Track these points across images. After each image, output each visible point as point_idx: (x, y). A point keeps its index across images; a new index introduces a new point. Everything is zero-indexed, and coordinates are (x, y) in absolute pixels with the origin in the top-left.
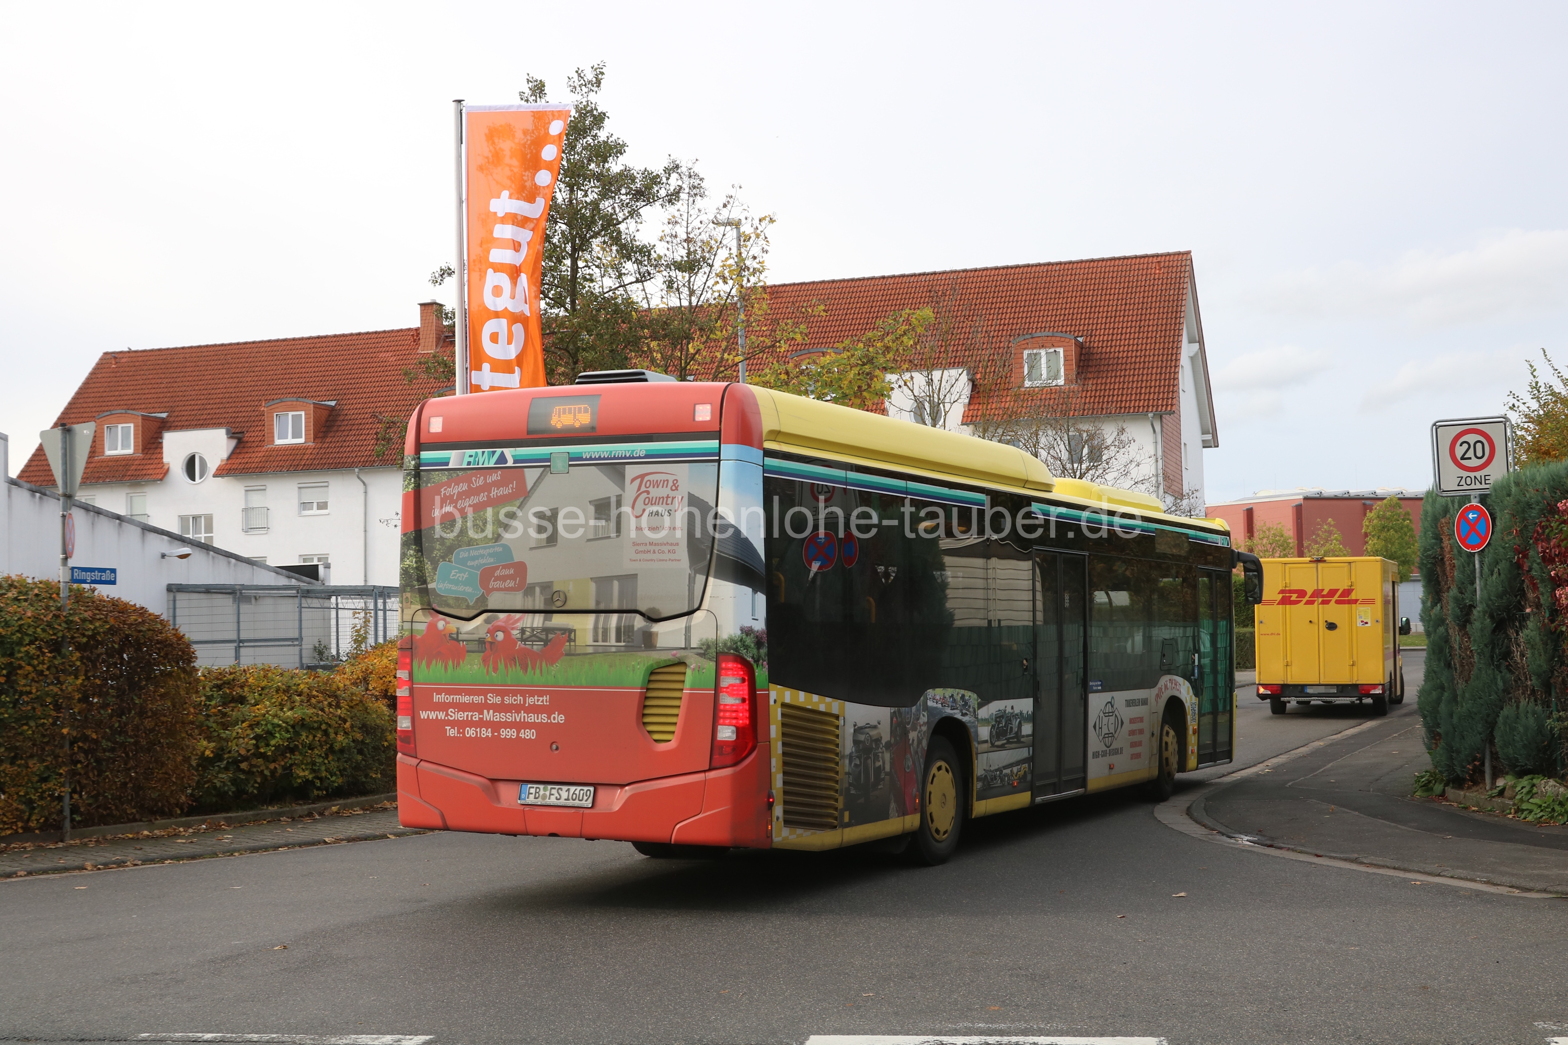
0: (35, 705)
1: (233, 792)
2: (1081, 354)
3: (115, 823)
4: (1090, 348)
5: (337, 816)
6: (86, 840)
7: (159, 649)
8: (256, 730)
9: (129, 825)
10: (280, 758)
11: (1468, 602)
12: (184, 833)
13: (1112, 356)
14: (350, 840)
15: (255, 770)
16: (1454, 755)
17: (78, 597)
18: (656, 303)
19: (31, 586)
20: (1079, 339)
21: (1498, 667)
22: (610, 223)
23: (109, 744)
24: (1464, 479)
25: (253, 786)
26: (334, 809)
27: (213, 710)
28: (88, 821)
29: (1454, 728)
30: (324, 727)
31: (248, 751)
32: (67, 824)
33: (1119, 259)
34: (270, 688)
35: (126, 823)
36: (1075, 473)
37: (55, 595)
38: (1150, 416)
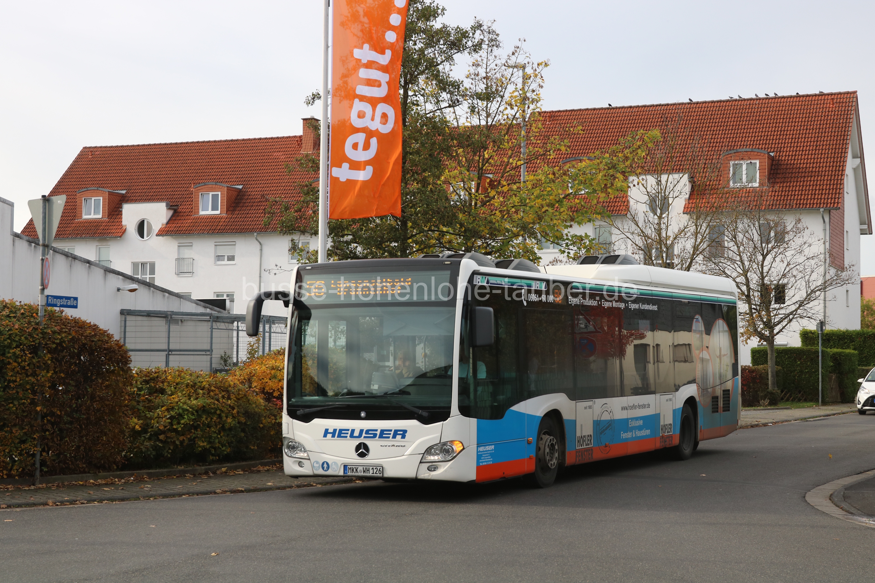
0: (19, 390)
1: (153, 455)
2: (772, 165)
3: (71, 474)
4: (779, 160)
5: (225, 475)
6: (50, 485)
7: (105, 354)
8: (171, 412)
9: (80, 475)
10: (187, 433)
12: (118, 482)
13: (795, 166)
14: (232, 492)
15: (169, 440)
17: (51, 316)
18: (463, 122)
19: (19, 307)
20: (771, 154)
22: (432, 64)
23: (69, 419)
25: (167, 452)
26: (224, 469)
27: (142, 398)
28: (52, 472)
30: (218, 412)
31: (165, 427)
32: (38, 473)
34: (182, 383)
35: (78, 474)
36: (763, 251)
37: (34, 314)
38: (822, 210)
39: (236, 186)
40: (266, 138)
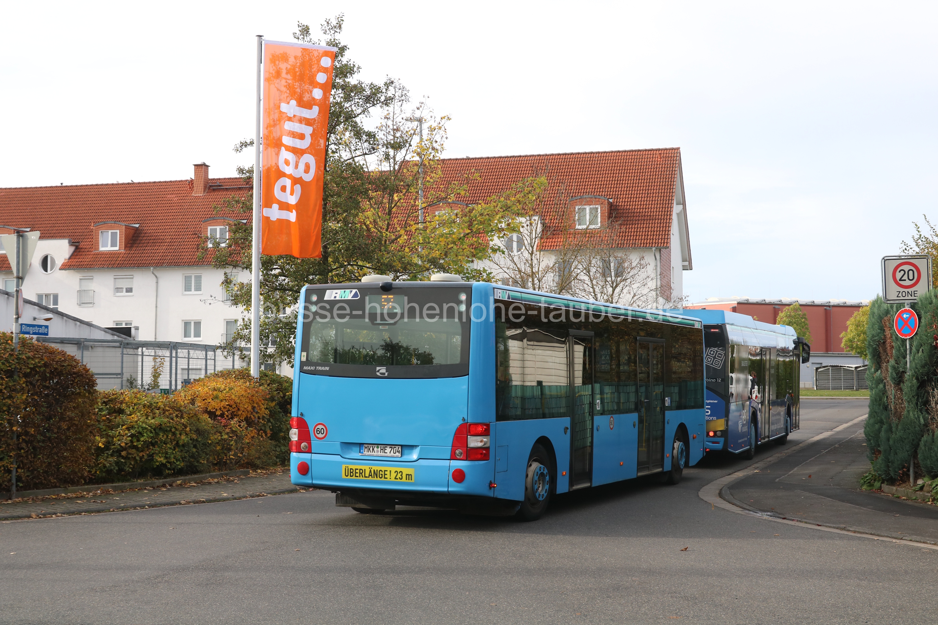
1: (117, 470)
2: (611, 210)
3: (43, 488)
4: (616, 206)
5: (181, 487)
6: (26, 499)
7: (74, 378)
8: (132, 431)
9: (52, 489)
10: (146, 449)
11: (901, 370)
12: (87, 496)
13: (630, 211)
14: (195, 502)
15: (130, 456)
16: (890, 464)
17: (23, 343)
18: (373, 168)
20: (610, 200)
21: (921, 410)
22: (350, 117)
23: (42, 437)
24: (901, 293)
25: (129, 467)
27: (104, 418)
28: (27, 487)
29: (890, 448)
30: (173, 430)
31: (126, 444)
32: (14, 488)
33: (635, 151)
34: (140, 404)
35: (50, 488)
36: (613, 283)
37: (9, 342)
38: (654, 249)
39: (133, 225)
40: (160, 182)
